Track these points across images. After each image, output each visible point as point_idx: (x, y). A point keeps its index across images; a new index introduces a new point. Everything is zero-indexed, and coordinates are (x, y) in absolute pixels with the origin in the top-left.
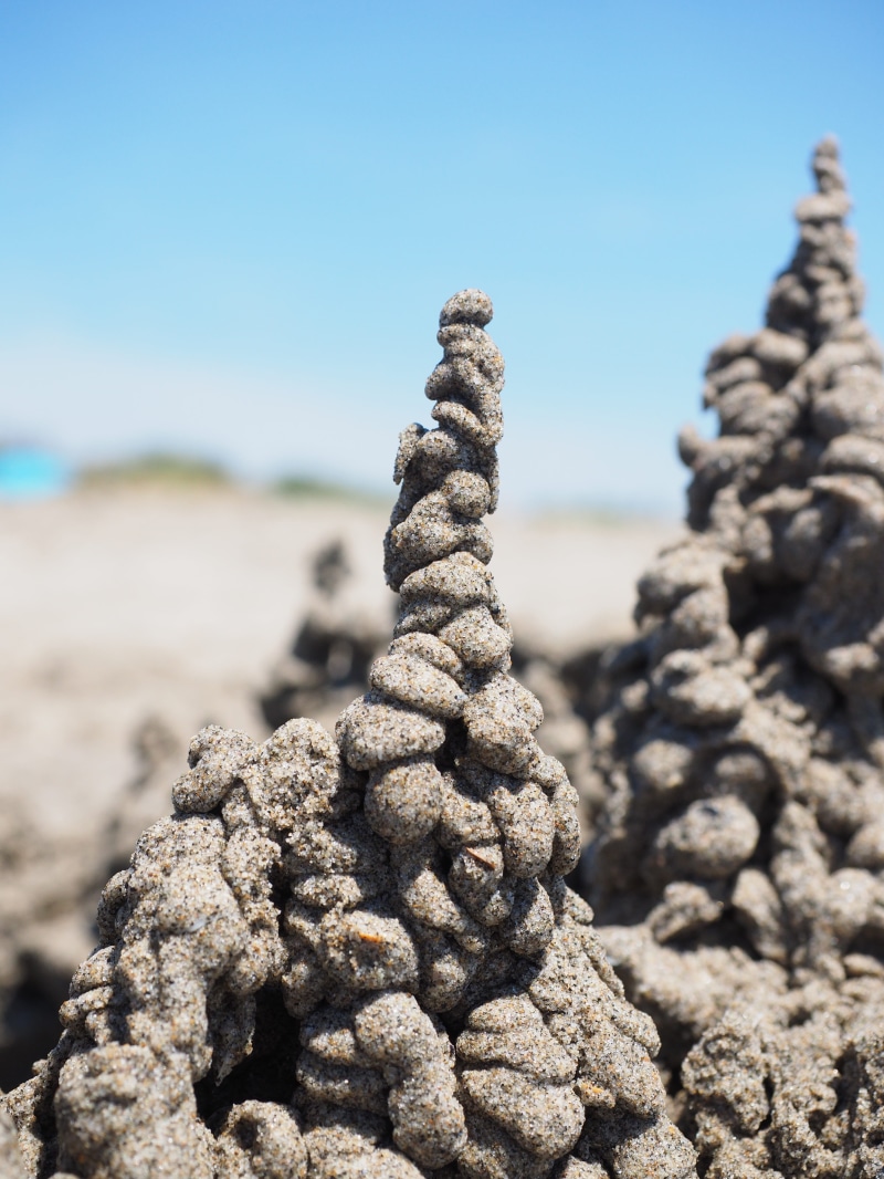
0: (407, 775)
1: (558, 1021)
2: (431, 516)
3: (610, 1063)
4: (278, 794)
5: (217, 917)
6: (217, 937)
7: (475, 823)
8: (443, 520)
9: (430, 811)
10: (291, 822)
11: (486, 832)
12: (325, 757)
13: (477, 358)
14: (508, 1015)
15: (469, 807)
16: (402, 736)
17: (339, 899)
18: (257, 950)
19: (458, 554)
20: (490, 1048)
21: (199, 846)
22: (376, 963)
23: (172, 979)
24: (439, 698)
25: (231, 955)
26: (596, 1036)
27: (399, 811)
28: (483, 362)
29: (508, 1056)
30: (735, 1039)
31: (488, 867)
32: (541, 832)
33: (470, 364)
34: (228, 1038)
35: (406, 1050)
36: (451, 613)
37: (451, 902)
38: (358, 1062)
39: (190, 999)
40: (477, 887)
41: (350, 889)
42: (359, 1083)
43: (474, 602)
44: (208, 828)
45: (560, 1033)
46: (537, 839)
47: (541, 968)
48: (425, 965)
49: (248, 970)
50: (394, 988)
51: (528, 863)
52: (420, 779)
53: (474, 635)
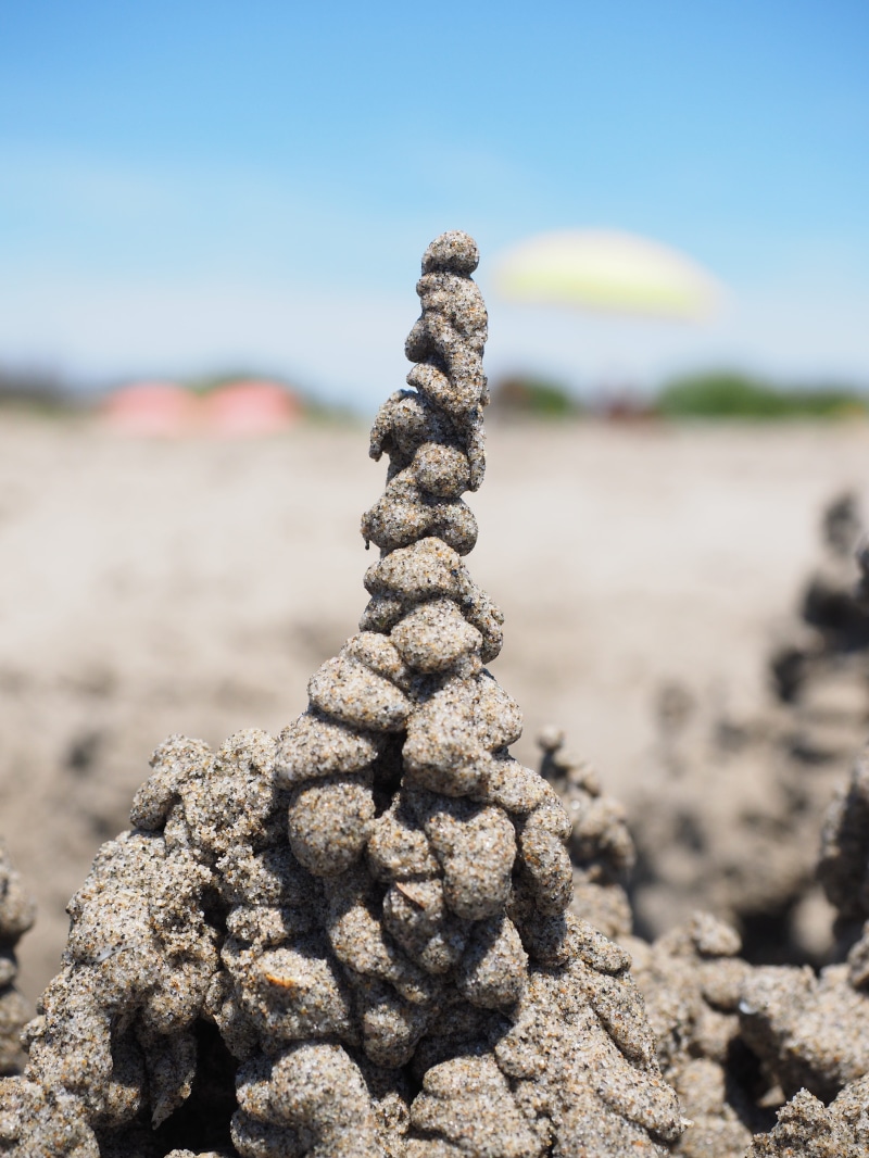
0: (319, 797)
1: (525, 1090)
2: (398, 496)
3: (582, 1144)
4: (214, 813)
5: (122, 948)
6: (118, 970)
7: (404, 855)
8: (409, 501)
9: (344, 840)
10: (226, 844)
11: (419, 865)
12: (260, 773)
13: (448, 311)
14: (456, 1080)
15: (400, 836)
16: (313, 754)
17: (258, 933)
18: (175, 986)
19: (426, 539)
20: (430, 1117)
21: (132, 867)
22: (289, 1010)
23: (72, 1013)
24: (361, 709)
25: (134, 991)
26: (571, 1112)
27: (308, 839)
28: (454, 314)
29: (446, 1127)
30: (806, 1124)
31: (417, 906)
32: (485, 868)
33: (441, 318)
34: (160, 1078)
35: (313, 1113)
36: (401, 608)
37: (380, 945)
38: (272, 1120)
39: (87, 1036)
40: (406, 930)
41: (271, 922)
42: (274, 1144)
43: (431, 595)
44: (147, 847)
45: (524, 1105)
46: (476, 877)
47: (513, 1025)
48: (355, 1015)
49: (162, 1007)
50: (316, 1039)
51: (465, 904)
52: (333, 803)
53: (417, 635)
